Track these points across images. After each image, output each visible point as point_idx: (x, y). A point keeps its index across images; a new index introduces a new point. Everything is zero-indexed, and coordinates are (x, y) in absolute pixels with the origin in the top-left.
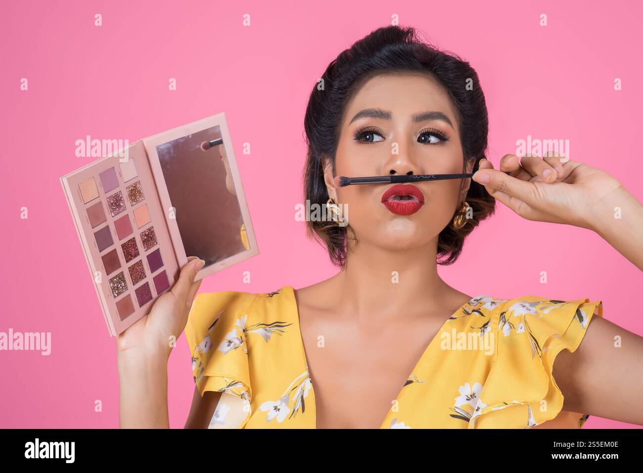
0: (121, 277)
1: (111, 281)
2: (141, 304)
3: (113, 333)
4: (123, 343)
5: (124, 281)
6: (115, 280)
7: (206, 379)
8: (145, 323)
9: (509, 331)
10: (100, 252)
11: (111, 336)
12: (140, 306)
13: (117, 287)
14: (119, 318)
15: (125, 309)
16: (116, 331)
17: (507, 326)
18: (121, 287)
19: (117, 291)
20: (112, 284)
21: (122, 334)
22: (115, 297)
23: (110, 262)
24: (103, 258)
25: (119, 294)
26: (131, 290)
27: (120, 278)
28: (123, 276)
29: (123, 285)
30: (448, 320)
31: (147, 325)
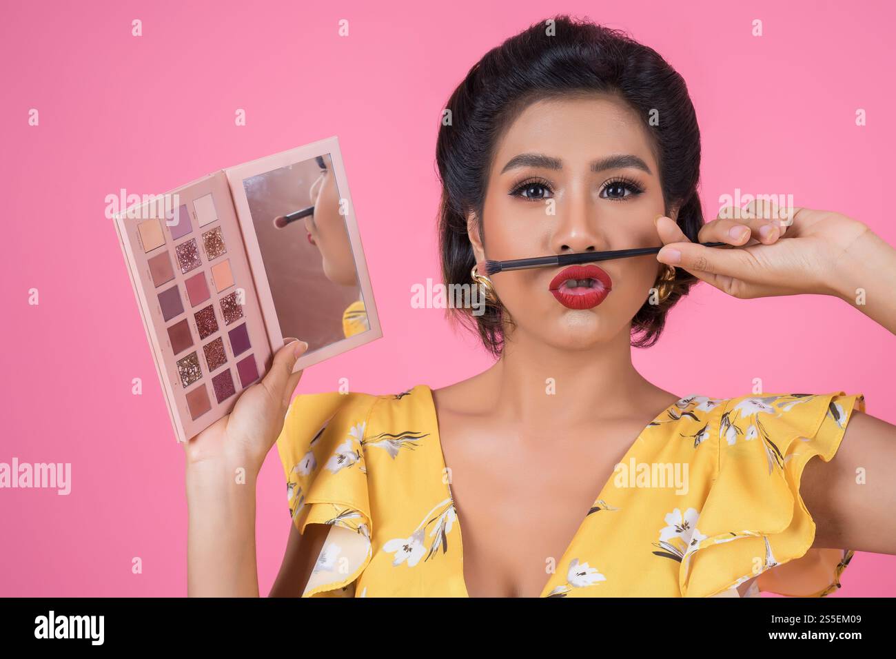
0: (193, 359)
1: (180, 363)
2: (221, 399)
3: (181, 437)
4: (194, 451)
5: (198, 365)
6: (185, 362)
7: (309, 507)
8: (226, 427)
9: (735, 438)
10: (166, 321)
11: (178, 442)
12: (219, 403)
13: (188, 373)
14: (189, 416)
15: (197, 405)
16: (186, 434)
17: (732, 430)
18: (193, 373)
19: (187, 379)
20: (180, 368)
21: (193, 440)
22: (185, 386)
23: (179, 338)
24: (170, 330)
25: (190, 382)
26: (207, 378)
27: (191, 361)
28: (196, 358)
29: (196, 371)
30: (649, 427)
31: (229, 427)
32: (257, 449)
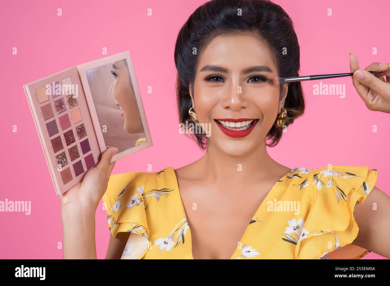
0: (63, 155)
1: (57, 157)
2: (77, 175)
3: (59, 192)
4: (65, 200)
5: (66, 158)
6: (60, 156)
7: (119, 224)
8: (80, 187)
9: (321, 186)
10: (50, 137)
11: (57, 195)
12: (76, 176)
13: (61, 162)
14: (62, 182)
15: (66, 177)
16: (61, 191)
17: (319, 183)
18: (64, 162)
20: (58, 160)
21: (65, 194)
23: (56, 145)
24: (52, 141)
26: (70, 164)
27: (63, 156)
28: (65, 155)
29: (65, 161)
30: (277, 182)
31: (82, 188)
32: (95, 198)
